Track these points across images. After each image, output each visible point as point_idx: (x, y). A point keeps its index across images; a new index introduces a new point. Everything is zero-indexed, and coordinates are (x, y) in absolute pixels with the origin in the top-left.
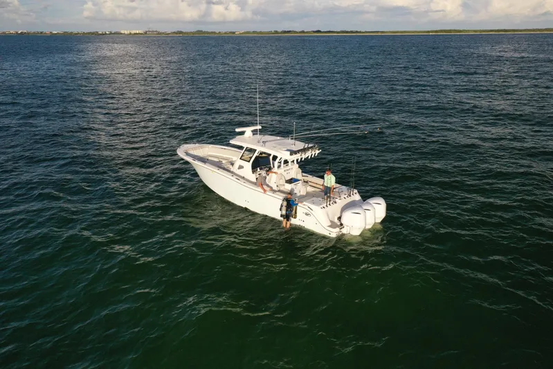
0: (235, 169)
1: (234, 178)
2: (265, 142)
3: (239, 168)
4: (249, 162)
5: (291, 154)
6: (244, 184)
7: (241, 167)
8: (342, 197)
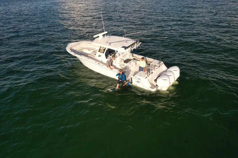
0: (97, 57)
1: (97, 63)
2: (110, 43)
3: (99, 56)
4: (104, 53)
5: (125, 49)
6: (103, 66)
7: (100, 56)
8: (156, 69)
